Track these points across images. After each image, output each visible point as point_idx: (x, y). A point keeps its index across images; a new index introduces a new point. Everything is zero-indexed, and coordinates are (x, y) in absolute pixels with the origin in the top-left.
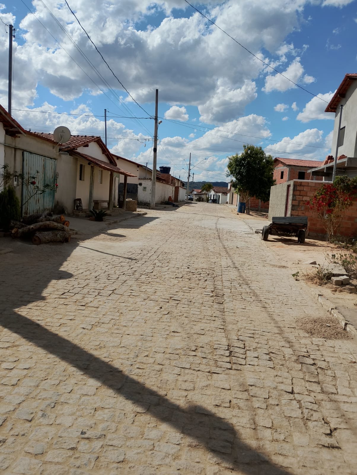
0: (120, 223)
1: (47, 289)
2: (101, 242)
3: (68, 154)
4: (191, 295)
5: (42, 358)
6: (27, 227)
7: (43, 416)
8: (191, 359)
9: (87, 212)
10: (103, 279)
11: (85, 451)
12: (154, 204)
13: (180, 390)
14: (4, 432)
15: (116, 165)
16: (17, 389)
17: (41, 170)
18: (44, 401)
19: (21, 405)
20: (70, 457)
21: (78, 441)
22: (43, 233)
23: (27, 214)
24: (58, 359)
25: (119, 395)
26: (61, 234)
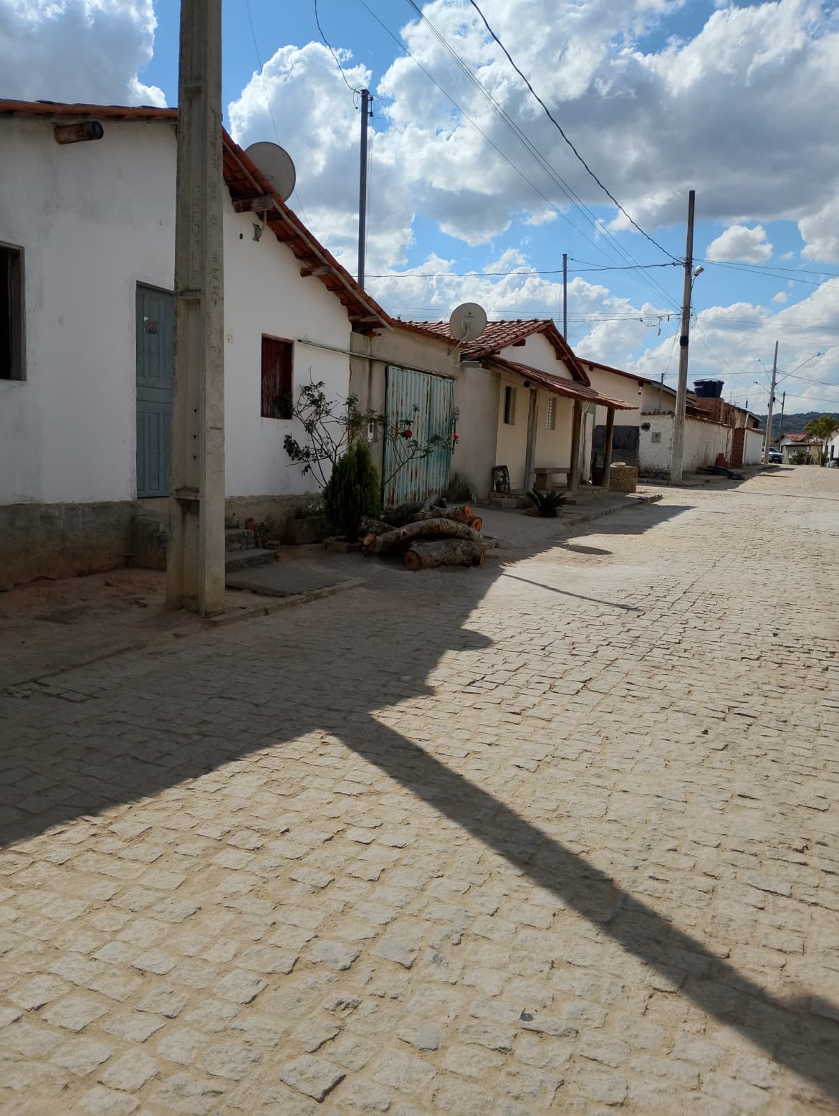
0: (597, 522)
1: (436, 671)
2: (554, 566)
3: (481, 365)
4: (786, 704)
5: (430, 827)
6: (395, 532)
7: (437, 960)
8: (793, 871)
9: (520, 497)
10: (560, 654)
11: (531, 1062)
12: (679, 473)
13: (767, 949)
14: (354, 984)
15: (588, 384)
16: (379, 891)
17: (422, 404)
18: (438, 927)
19: (389, 928)
20: (498, 1069)
21: (514, 1033)
22: (427, 544)
23: (393, 503)
24: (463, 833)
25: (607, 939)
26: (465, 548)
